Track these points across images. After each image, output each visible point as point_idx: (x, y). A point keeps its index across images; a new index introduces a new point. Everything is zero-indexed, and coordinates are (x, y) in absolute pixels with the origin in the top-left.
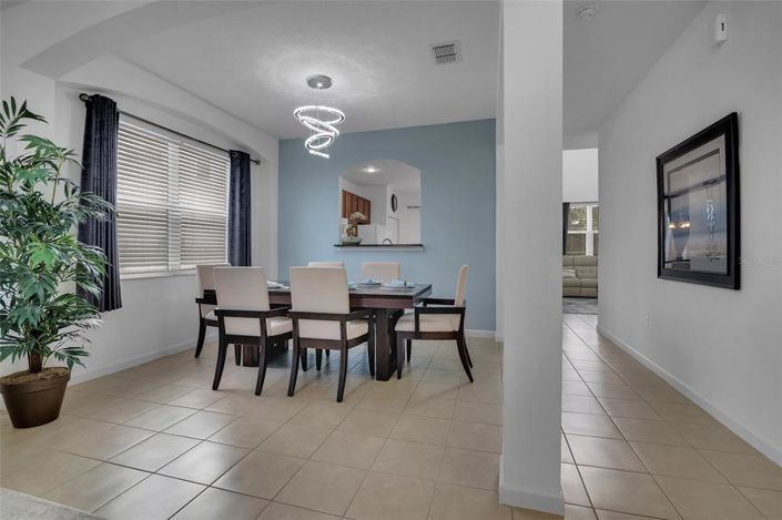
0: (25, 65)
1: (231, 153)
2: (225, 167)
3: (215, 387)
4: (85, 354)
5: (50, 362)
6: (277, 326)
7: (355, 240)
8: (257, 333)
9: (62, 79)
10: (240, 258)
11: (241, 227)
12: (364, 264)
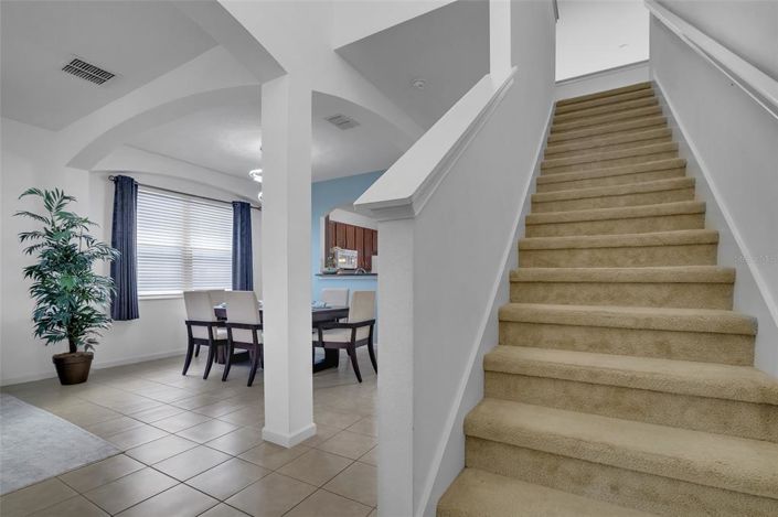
0: (68, 165)
1: (234, 204)
2: (228, 215)
3: (184, 373)
4: (96, 343)
5: (81, 349)
6: (221, 333)
7: (333, 270)
8: (207, 337)
9: (93, 169)
10: (242, 285)
11: (242, 260)
12: (324, 289)
